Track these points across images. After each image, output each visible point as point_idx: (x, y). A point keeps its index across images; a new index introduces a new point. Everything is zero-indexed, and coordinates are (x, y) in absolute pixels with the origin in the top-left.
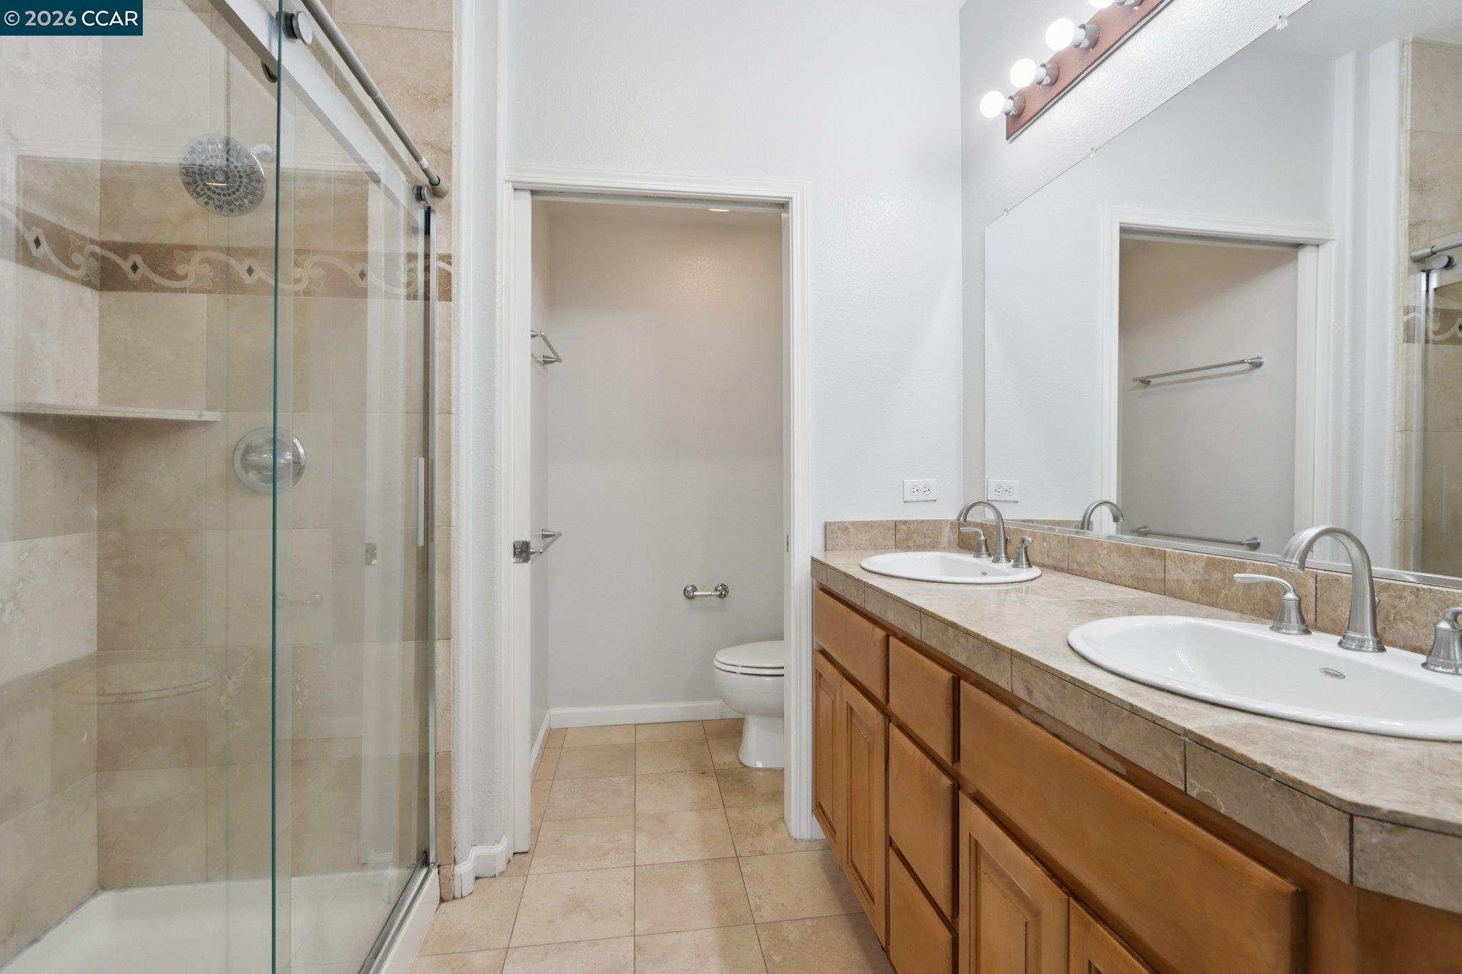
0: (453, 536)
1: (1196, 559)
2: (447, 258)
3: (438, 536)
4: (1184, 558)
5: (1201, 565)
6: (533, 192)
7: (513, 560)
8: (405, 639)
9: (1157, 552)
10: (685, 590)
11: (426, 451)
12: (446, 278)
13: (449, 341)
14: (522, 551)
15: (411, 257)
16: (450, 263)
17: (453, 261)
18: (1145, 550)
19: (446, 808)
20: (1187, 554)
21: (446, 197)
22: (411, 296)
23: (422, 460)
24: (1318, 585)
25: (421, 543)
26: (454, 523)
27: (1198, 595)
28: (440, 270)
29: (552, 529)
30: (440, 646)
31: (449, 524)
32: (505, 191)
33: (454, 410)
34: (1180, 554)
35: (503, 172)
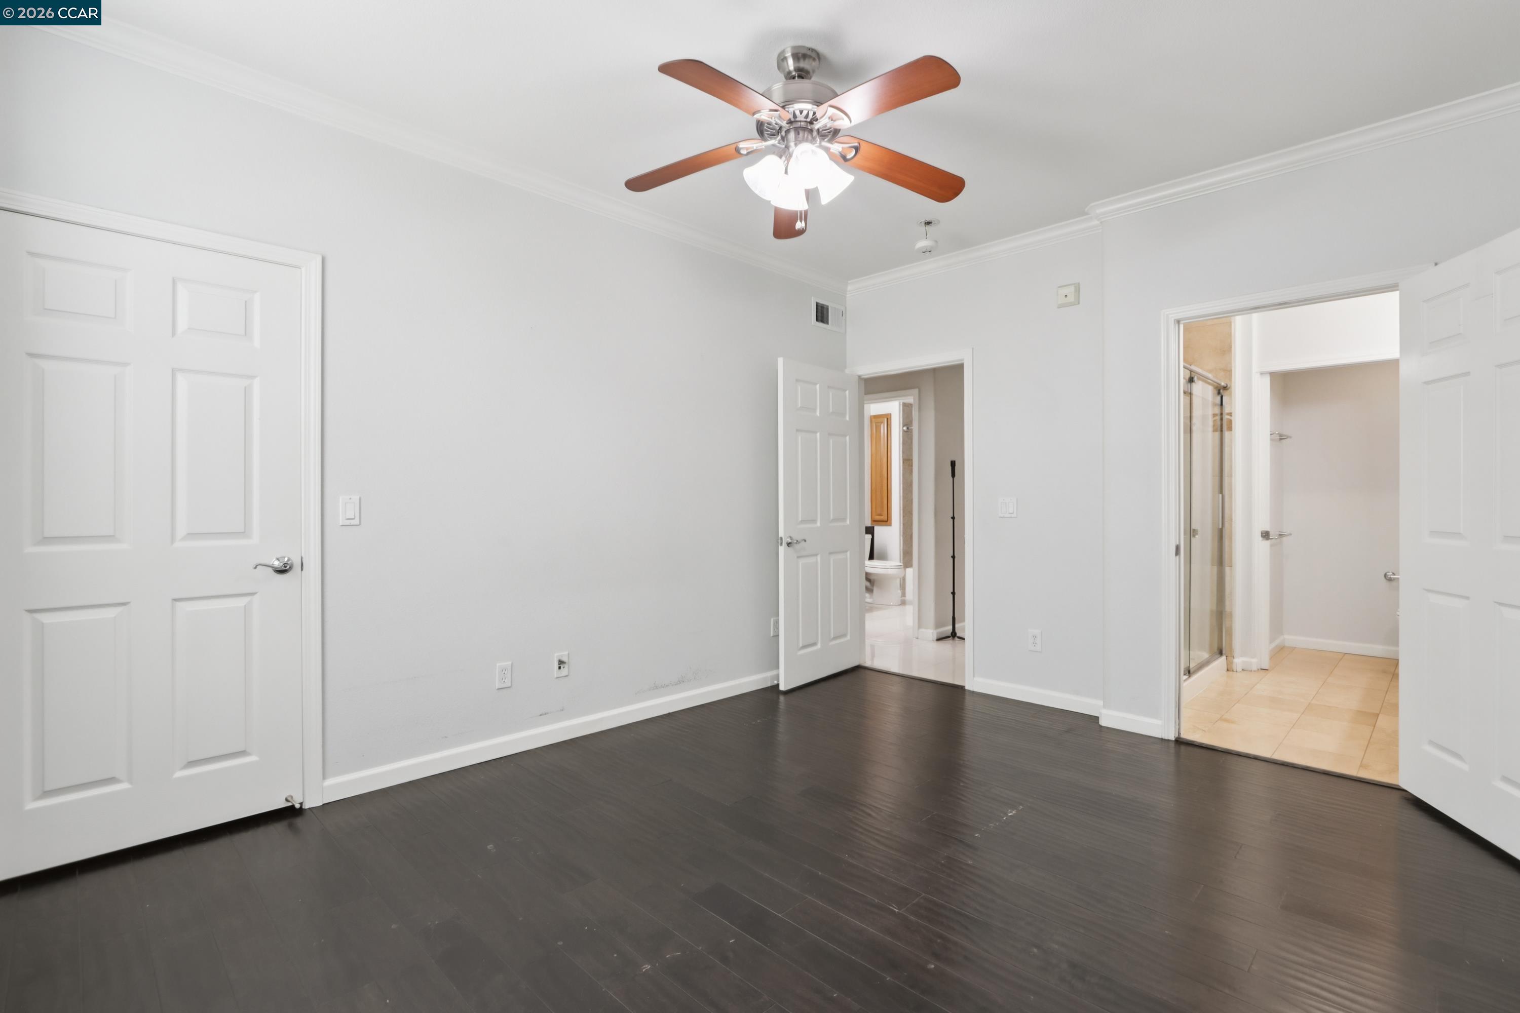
0: (1233, 525)
2: (1230, 414)
3: (1227, 525)
6: (1270, 373)
7: (1261, 539)
8: (1213, 565)
10: (1385, 575)
11: (1221, 490)
12: (1230, 422)
13: (1231, 448)
14: (1266, 535)
15: (1214, 415)
16: (1231, 416)
17: (1233, 415)
19: (1230, 634)
21: (1230, 390)
22: (1215, 431)
23: (1221, 495)
25: (1220, 527)
26: (1233, 520)
28: (1227, 419)
29: (1286, 531)
30: (1227, 569)
31: (1231, 520)
32: (1256, 378)
33: (1233, 475)
35: (1255, 369)
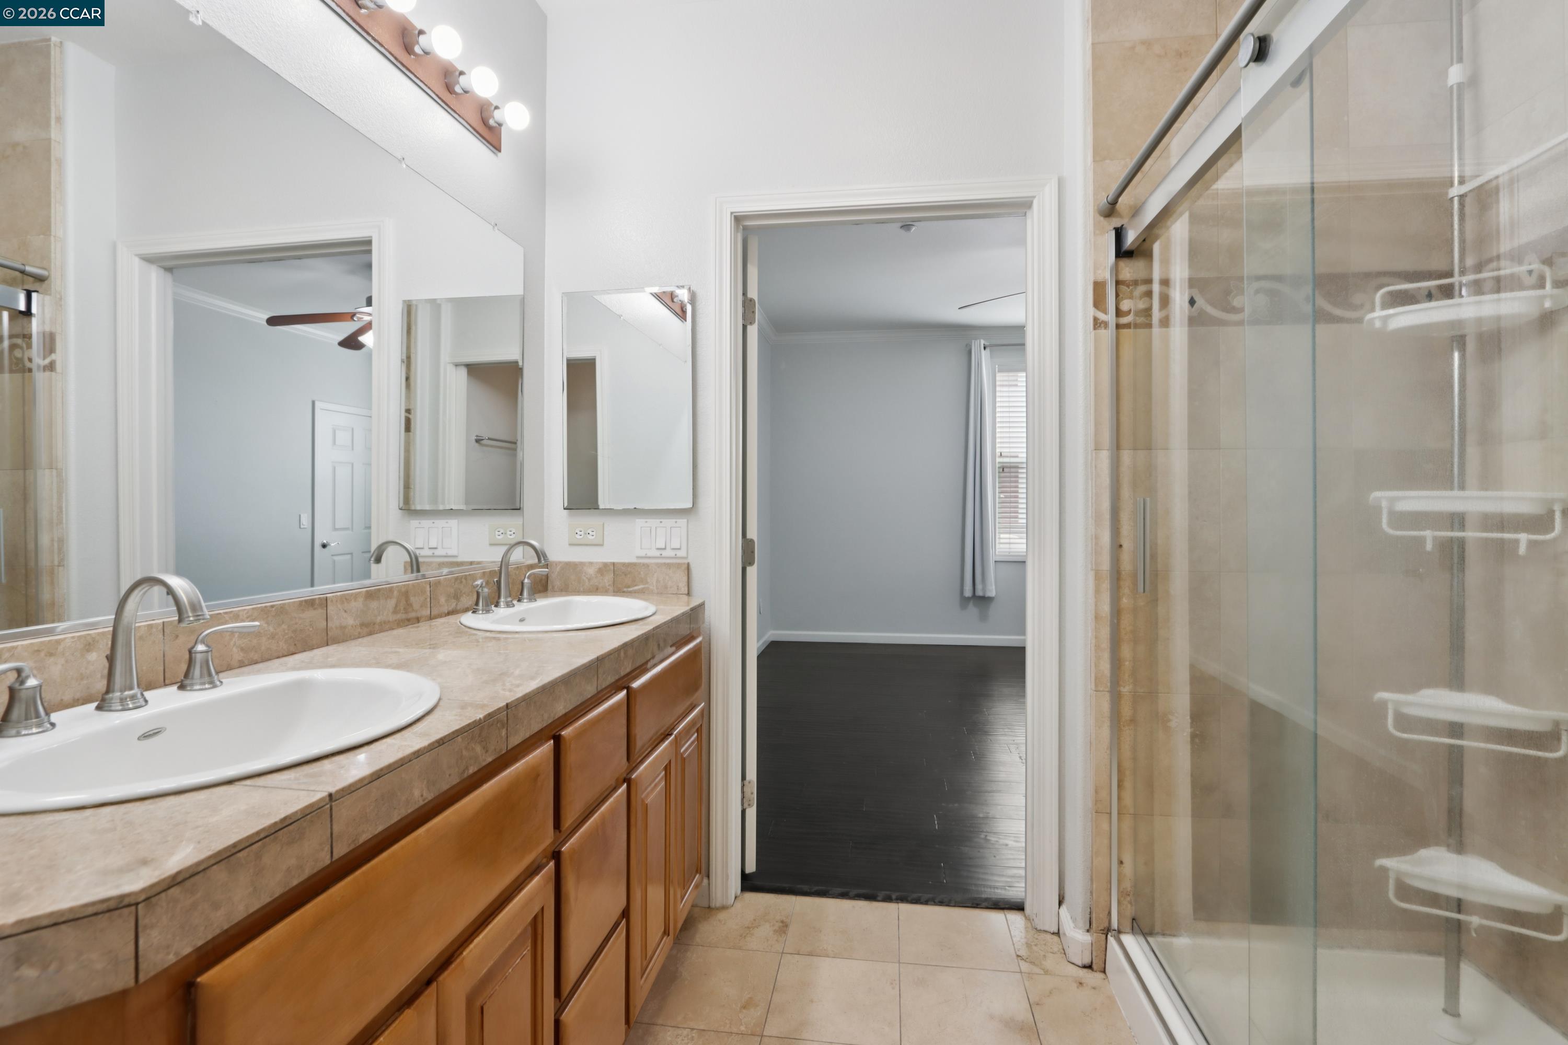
1: (356, 596)
4: (346, 599)
5: (361, 600)
9: (317, 602)
18: (304, 603)
20: (348, 594)
24: (431, 588)
27: (359, 630)
34: (341, 596)
